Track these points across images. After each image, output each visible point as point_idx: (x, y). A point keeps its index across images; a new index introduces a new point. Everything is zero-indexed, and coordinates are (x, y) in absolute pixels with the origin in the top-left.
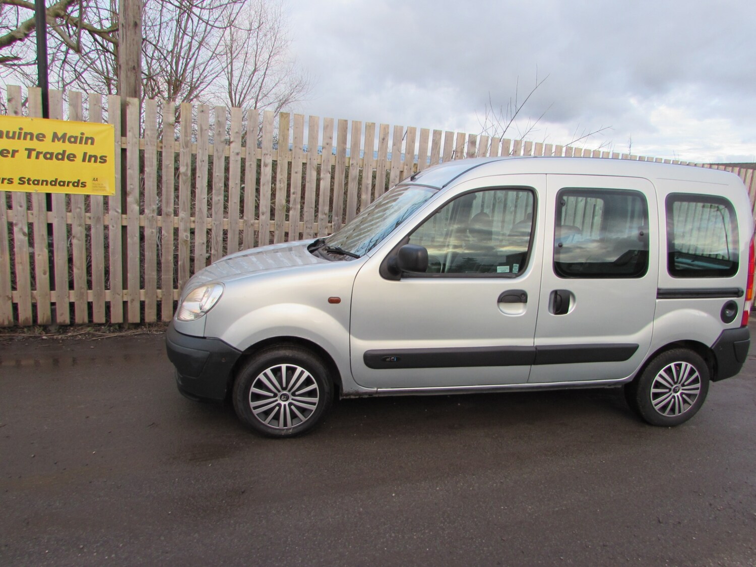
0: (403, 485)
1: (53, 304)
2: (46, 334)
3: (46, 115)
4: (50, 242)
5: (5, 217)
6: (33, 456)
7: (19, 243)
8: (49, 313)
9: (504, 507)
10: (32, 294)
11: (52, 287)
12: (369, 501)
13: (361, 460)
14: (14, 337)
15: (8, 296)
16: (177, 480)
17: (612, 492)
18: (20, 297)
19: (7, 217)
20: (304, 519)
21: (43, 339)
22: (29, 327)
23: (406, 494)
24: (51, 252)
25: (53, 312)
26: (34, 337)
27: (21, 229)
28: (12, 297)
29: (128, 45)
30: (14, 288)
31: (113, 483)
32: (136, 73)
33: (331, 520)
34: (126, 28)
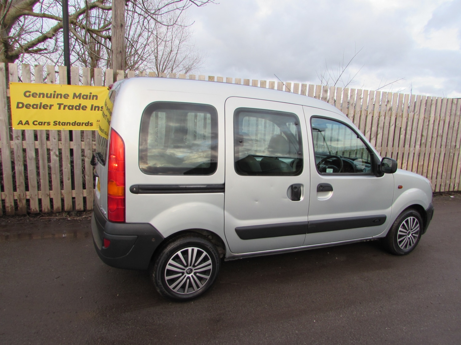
0: (318, 314)
1: (73, 198)
2: (70, 216)
3: (69, 83)
4: (72, 160)
5: (45, 146)
6: (81, 298)
7: (54, 162)
8: (71, 204)
9: (388, 328)
10: (61, 192)
11: (73, 188)
12: (300, 325)
13: (286, 298)
14: (51, 219)
15: (47, 194)
16: (174, 313)
17: (454, 316)
18: (54, 194)
19: (47, 145)
20: (262, 339)
21: (68, 220)
22: (59, 212)
23: (322, 320)
24: (72, 166)
25: (74, 203)
26: (63, 218)
27: (55, 153)
28: (50, 194)
29: (117, 38)
30: (51, 189)
31: (135, 316)
32: (122, 55)
33: (280, 340)
34: (116, 28)
